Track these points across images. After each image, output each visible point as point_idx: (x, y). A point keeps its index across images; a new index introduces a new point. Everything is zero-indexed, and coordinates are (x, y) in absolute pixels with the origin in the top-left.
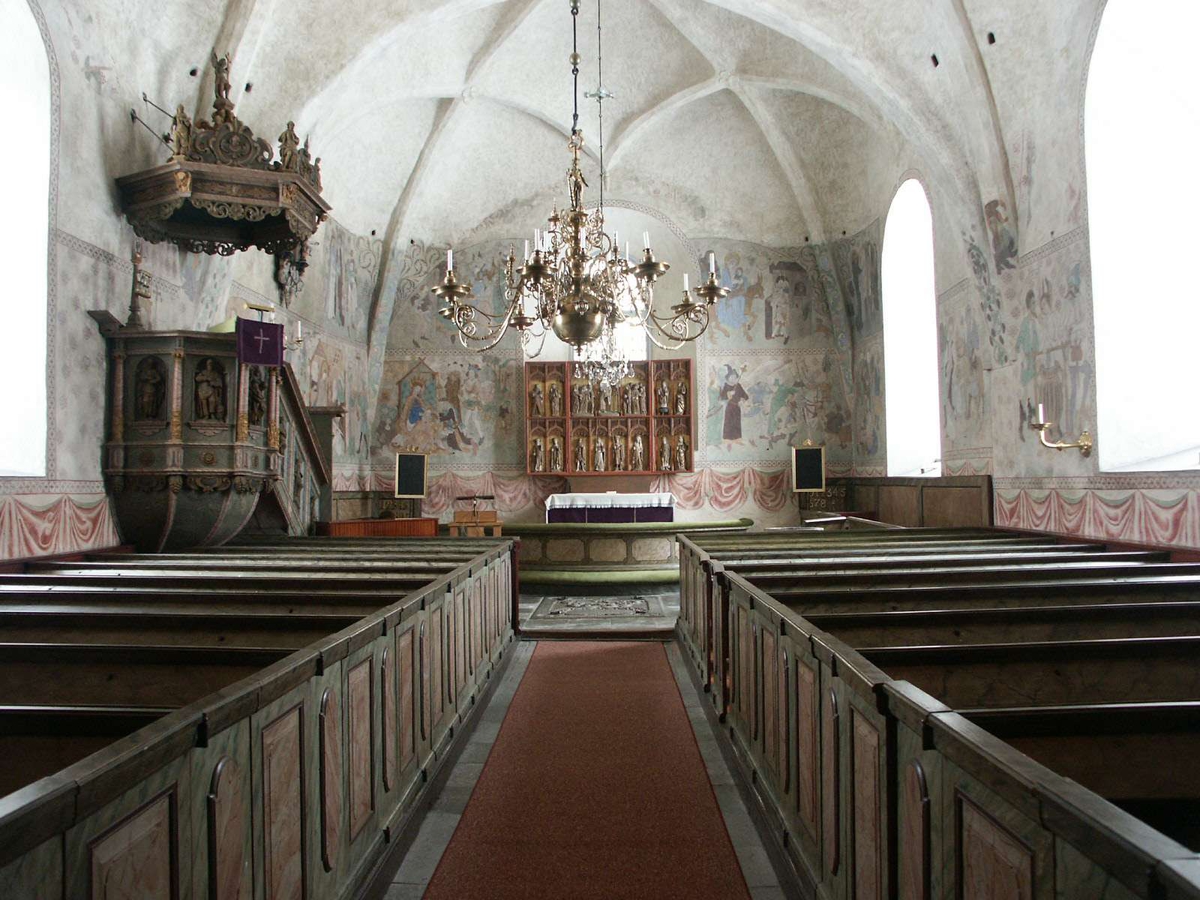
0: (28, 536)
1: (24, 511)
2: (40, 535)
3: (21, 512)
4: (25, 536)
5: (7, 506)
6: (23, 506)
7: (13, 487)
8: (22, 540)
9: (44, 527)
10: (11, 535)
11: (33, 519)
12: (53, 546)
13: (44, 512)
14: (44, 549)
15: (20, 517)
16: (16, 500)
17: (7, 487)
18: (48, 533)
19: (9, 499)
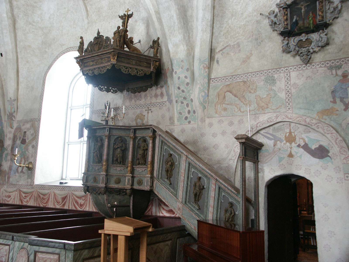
0: (75, 203)
1: (74, 196)
2: (79, 204)
3: (73, 196)
4: (74, 203)
5: (69, 194)
6: (74, 194)
7: (72, 189)
8: (73, 204)
9: (81, 201)
10: (69, 202)
11: (77, 199)
12: (84, 208)
13: (81, 197)
14: (81, 208)
15: (72, 197)
16: (72, 193)
17: (70, 189)
18: (82, 203)
19: (70, 192)
